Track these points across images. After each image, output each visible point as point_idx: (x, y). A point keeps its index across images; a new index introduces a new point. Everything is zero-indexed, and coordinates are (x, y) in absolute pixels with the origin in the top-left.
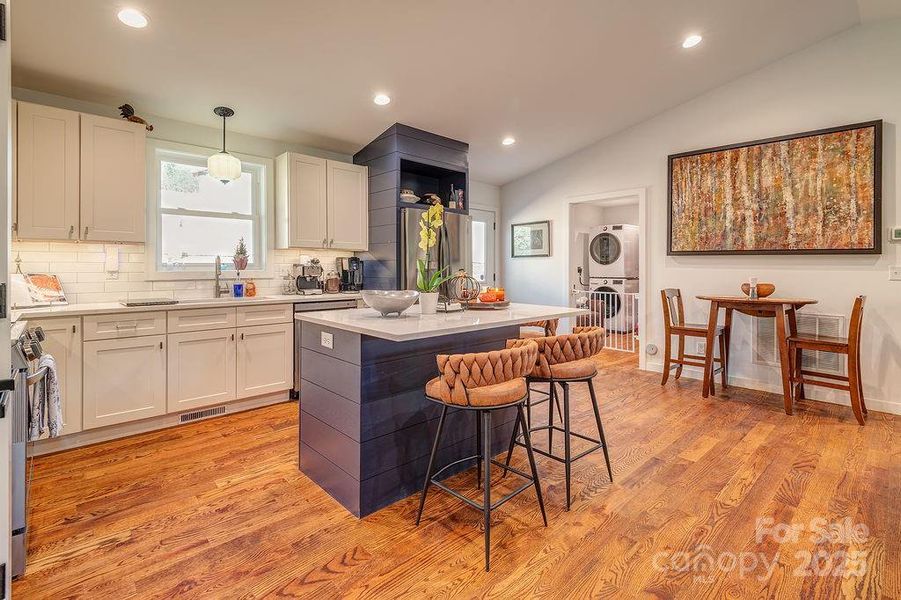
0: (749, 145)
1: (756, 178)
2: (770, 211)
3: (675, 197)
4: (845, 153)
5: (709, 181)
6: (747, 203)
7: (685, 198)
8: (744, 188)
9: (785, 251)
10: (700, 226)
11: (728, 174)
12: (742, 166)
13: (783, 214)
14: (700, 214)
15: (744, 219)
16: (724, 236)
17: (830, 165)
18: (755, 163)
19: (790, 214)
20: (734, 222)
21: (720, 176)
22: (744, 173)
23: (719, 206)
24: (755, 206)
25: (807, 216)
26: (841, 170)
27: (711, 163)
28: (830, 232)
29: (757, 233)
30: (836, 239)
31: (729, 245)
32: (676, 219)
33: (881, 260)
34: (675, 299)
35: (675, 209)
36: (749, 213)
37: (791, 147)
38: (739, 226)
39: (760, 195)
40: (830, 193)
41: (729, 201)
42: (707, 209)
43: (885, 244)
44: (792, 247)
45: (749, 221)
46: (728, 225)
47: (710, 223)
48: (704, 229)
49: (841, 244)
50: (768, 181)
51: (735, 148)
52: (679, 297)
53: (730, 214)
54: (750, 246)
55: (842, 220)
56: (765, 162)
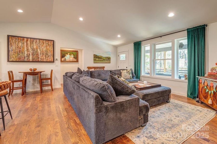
0: (31, 38)
1: (32, 45)
2: (35, 53)
3: (10, 47)
4: (49, 44)
5: (20, 44)
6: (30, 51)
7: (13, 47)
8: (29, 47)
9: (38, 62)
10: (18, 55)
11: (25, 43)
12: (29, 42)
13: (38, 54)
14: (18, 52)
15: (29, 54)
16: (25, 58)
17: (46, 46)
18: (32, 43)
19: (39, 54)
20: (27, 55)
21: (23, 43)
22: (29, 44)
23: (23, 51)
24: (32, 52)
25: (43, 55)
26: (48, 47)
27: (21, 40)
28: (46, 58)
29: (33, 58)
30: (48, 59)
31: (26, 60)
32: (10, 53)
33: (54, 63)
34: (11, 73)
35: (10, 49)
36: (30, 53)
37: (39, 41)
38: (28, 56)
39: (33, 49)
40: (46, 51)
41: (26, 50)
42: (20, 51)
43: (55, 61)
44: (40, 61)
45: (31, 55)
46: (26, 55)
47: (21, 54)
48: (19, 56)
49: (48, 61)
50: (35, 47)
51: (27, 38)
52: (12, 73)
53: (26, 53)
54: (31, 60)
55: (48, 56)
56: (34, 43)
